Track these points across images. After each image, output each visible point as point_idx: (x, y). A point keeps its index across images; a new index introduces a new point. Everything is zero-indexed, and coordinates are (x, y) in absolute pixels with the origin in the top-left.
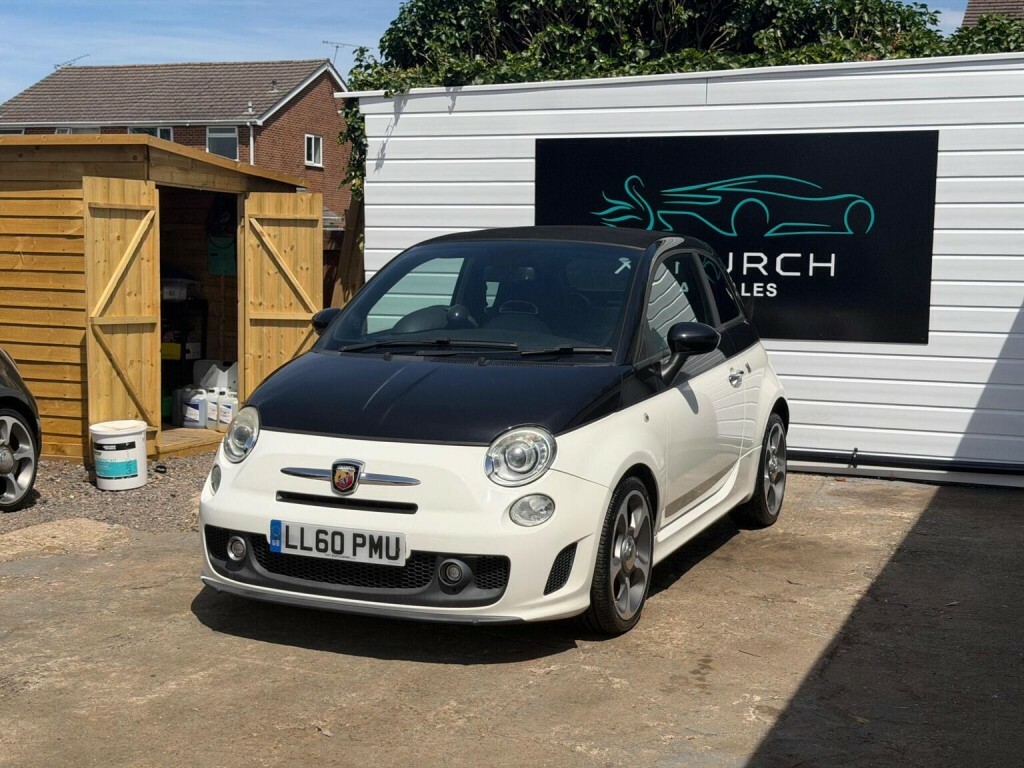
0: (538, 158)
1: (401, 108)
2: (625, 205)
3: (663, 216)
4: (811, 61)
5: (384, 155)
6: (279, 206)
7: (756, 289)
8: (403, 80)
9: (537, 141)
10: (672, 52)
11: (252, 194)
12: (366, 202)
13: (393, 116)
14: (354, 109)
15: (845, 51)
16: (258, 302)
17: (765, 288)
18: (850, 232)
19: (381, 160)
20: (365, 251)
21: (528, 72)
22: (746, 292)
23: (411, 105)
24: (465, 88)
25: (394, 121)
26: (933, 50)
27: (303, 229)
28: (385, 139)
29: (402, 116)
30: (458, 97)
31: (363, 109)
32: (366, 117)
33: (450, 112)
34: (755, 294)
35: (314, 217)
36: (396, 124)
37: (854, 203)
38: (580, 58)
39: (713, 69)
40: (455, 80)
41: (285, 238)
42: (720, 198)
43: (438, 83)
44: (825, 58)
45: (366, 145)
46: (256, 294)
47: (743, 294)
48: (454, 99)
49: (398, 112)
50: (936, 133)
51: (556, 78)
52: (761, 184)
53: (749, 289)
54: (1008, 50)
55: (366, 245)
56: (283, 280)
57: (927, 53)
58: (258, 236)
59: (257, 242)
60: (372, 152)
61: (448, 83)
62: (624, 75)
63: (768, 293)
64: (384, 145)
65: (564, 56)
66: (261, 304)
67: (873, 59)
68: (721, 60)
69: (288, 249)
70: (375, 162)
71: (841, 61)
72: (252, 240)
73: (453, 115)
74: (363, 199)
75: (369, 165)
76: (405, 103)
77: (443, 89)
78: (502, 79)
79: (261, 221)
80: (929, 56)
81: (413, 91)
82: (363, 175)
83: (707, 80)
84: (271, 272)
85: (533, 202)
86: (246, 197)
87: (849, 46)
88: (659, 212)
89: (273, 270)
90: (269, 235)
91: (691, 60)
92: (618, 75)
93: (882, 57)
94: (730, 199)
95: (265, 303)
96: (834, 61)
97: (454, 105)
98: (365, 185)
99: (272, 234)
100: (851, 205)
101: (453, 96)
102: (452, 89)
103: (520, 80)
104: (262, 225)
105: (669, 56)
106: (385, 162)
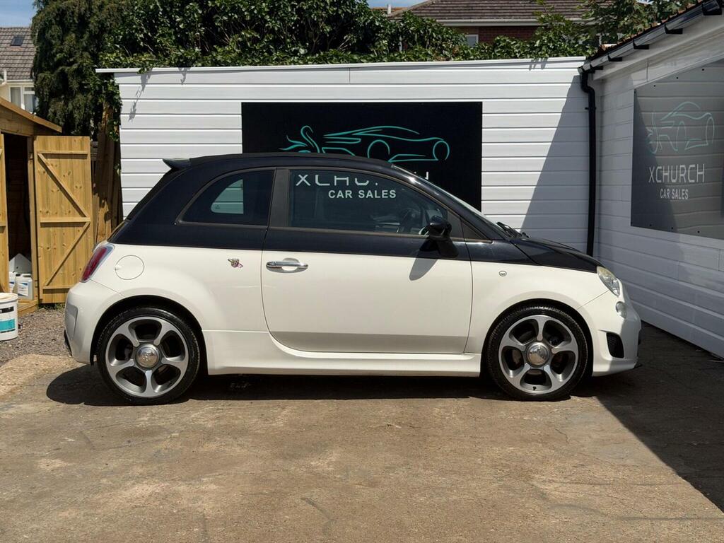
0: (243, 114)
1: (146, 80)
2: (302, 144)
3: (325, 150)
4: (409, 60)
5: (135, 110)
6: (59, 146)
7: (383, 194)
8: (144, 61)
9: (242, 103)
10: (324, 50)
11: (38, 136)
12: (121, 142)
13: (140, 85)
14: (111, 81)
15: (427, 54)
16: (45, 211)
17: (389, 192)
18: (437, 159)
19: (132, 114)
20: (122, 175)
21: (232, 59)
22: (378, 195)
23: (153, 78)
24: (192, 69)
25: (141, 88)
26: (475, 56)
27: (77, 160)
28: (135, 101)
29: (147, 86)
30: (187, 75)
31: (117, 80)
32: (120, 86)
33: (182, 84)
34: (383, 197)
35: (85, 152)
36: (143, 90)
37: (438, 143)
38: (263, 53)
39: (351, 62)
40: (184, 63)
41: (63, 168)
42: (360, 139)
43: (170, 65)
44: (417, 59)
45: (121, 104)
46: (44, 206)
47: (376, 197)
48: (184, 75)
49: (144, 83)
50: (481, 103)
51: (251, 64)
52: (385, 131)
53: (380, 194)
54: (516, 57)
55: (122, 170)
56: (63, 195)
57: (472, 57)
58: (44, 165)
59: (44, 170)
60: (126, 109)
61: (179, 65)
62: (295, 64)
63: (391, 196)
64: (135, 104)
65: (250, 50)
66: (47, 212)
67: (443, 60)
68: (356, 57)
69: (66, 174)
70: (128, 116)
71: (426, 60)
72: (39, 168)
73: (184, 86)
74: (119, 141)
75: (124, 117)
76: (149, 77)
77: (177, 69)
78: (216, 63)
79: (46, 155)
80: (473, 59)
81: (155, 69)
82: (119, 124)
83: (350, 69)
84: (54, 190)
85: (241, 142)
86: (34, 139)
87: (429, 52)
88: (323, 148)
89: (56, 188)
90: (52, 165)
91: (337, 56)
92: (290, 64)
93: (448, 60)
94: (366, 140)
95: (51, 212)
96: (422, 60)
97: (185, 79)
98: (121, 130)
99: (54, 164)
100: (436, 144)
101: (184, 73)
102: (183, 69)
103: (227, 65)
104: (46, 158)
105: (322, 53)
106: (136, 116)
